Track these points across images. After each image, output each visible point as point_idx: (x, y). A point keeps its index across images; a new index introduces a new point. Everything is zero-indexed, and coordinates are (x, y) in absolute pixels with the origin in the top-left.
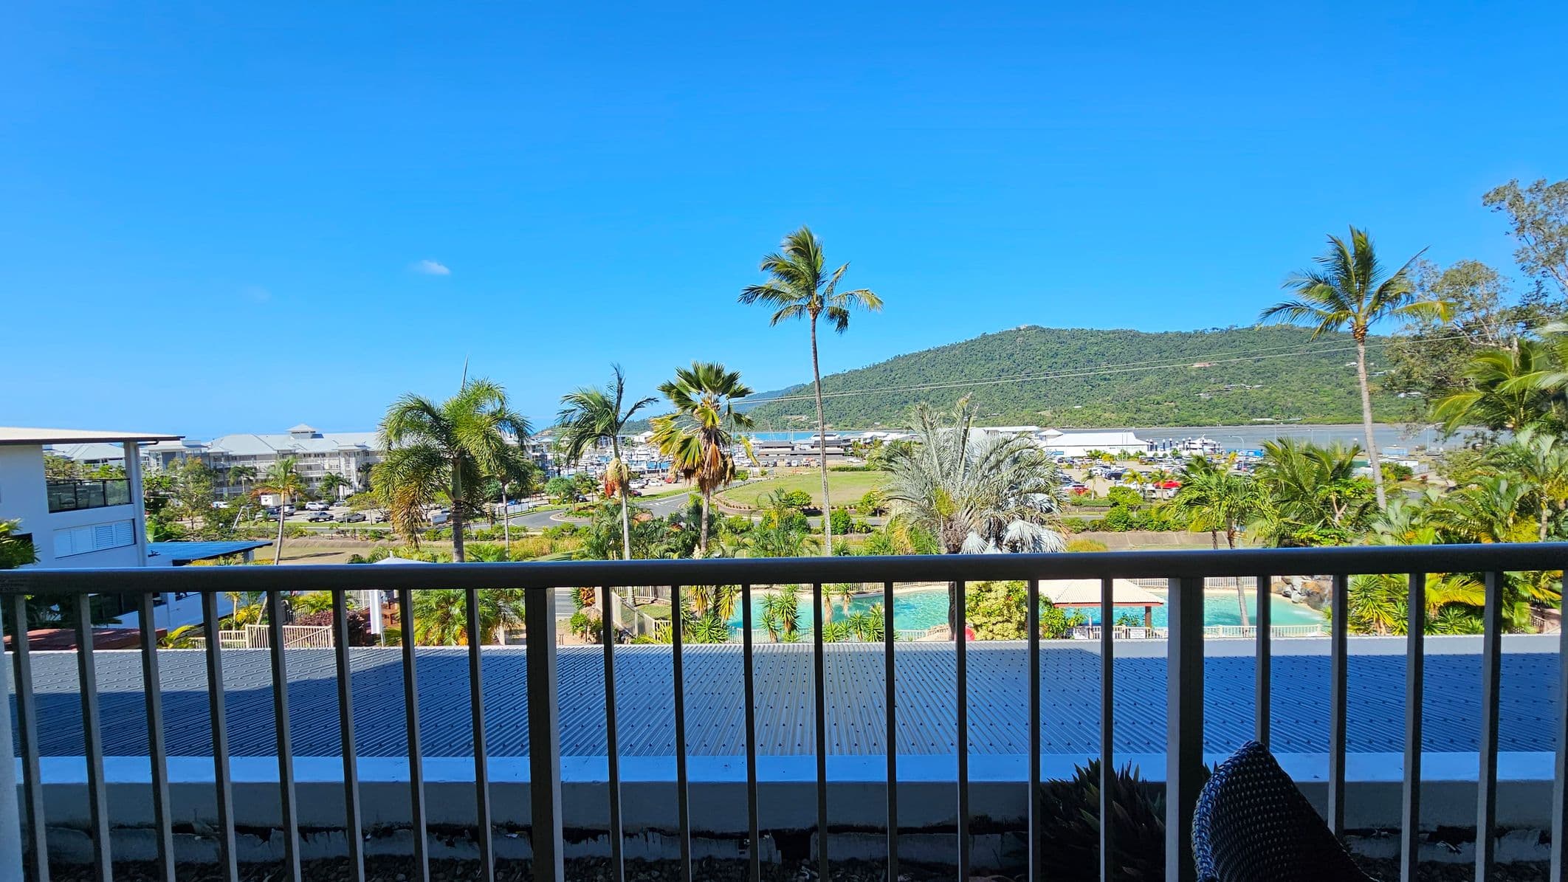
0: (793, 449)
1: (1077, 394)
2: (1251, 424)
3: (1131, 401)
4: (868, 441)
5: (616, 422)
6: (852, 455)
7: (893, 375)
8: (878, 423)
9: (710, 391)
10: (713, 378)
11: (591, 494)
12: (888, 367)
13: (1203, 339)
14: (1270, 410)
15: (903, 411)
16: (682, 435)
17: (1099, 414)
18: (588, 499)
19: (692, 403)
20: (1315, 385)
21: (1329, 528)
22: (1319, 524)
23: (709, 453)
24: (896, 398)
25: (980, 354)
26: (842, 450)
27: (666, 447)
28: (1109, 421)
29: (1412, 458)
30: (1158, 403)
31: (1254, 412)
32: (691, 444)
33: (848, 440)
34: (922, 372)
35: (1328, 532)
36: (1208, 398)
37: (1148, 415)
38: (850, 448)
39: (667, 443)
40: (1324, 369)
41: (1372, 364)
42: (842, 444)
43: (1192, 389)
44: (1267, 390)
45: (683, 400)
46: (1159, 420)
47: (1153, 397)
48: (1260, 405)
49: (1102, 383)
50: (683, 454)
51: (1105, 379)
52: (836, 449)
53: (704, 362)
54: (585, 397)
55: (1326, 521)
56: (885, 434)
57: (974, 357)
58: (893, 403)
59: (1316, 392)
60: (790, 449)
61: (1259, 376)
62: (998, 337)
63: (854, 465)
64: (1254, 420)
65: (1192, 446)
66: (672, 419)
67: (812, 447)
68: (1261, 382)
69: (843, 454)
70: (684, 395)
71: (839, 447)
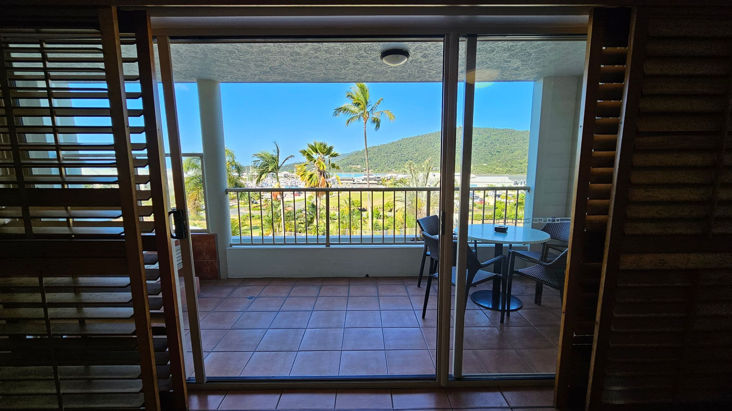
0: (354, 181)
1: (485, 158)
3: (509, 162)
4: (388, 178)
5: (278, 166)
6: (381, 184)
7: (401, 147)
8: (394, 170)
9: (321, 154)
10: (323, 148)
11: (258, 200)
12: (399, 143)
16: (309, 173)
17: (494, 168)
18: (258, 202)
19: (314, 159)
23: (321, 180)
24: (403, 158)
26: (376, 182)
27: (303, 177)
28: (499, 171)
30: (521, 164)
32: (313, 176)
33: (380, 178)
34: (415, 146)
37: (516, 169)
38: (380, 181)
39: (303, 176)
42: (377, 179)
45: (310, 157)
46: (521, 171)
47: (519, 161)
49: (497, 154)
50: (310, 181)
51: (498, 152)
53: (319, 141)
54: (263, 155)
56: (396, 175)
58: (401, 160)
60: (352, 181)
66: (305, 165)
67: (363, 180)
69: (377, 184)
70: (310, 155)
71: (375, 180)
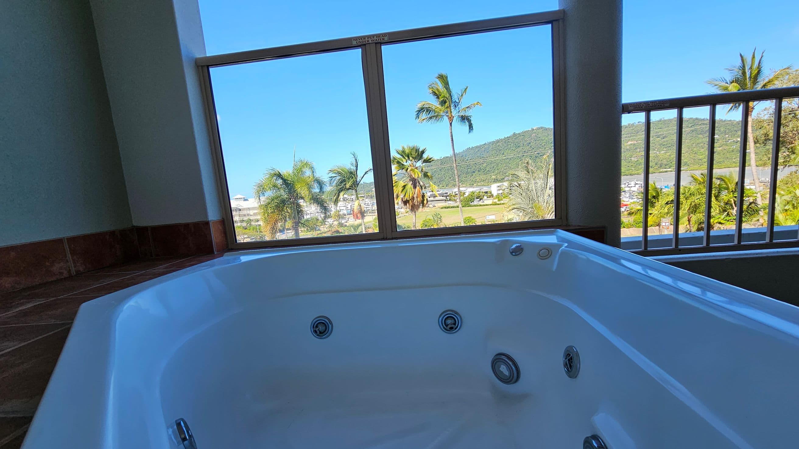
2: (660, 173)
5: (356, 182)
6: (450, 200)
7: (467, 158)
8: (461, 184)
9: (413, 160)
11: (322, 226)
12: (464, 154)
13: (633, 128)
14: (670, 164)
15: (473, 177)
16: (401, 184)
18: (321, 229)
19: (404, 166)
20: (695, 149)
21: (730, 216)
22: (725, 215)
23: (417, 191)
24: (469, 170)
25: (512, 144)
26: (444, 198)
29: (752, 184)
31: (661, 166)
32: (407, 187)
33: (446, 193)
34: (482, 156)
35: (730, 218)
36: (636, 160)
38: (448, 197)
40: (700, 141)
41: (727, 136)
43: (627, 156)
44: (668, 154)
48: (665, 162)
50: (403, 193)
52: (442, 197)
54: (340, 170)
55: (728, 213)
56: (465, 189)
57: (509, 145)
58: (467, 173)
59: (696, 153)
61: (664, 146)
62: (522, 134)
63: (452, 205)
64: (661, 170)
65: (629, 186)
67: (429, 197)
68: (665, 149)
69: (445, 200)
70: (400, 162)
71: (443, 196)
